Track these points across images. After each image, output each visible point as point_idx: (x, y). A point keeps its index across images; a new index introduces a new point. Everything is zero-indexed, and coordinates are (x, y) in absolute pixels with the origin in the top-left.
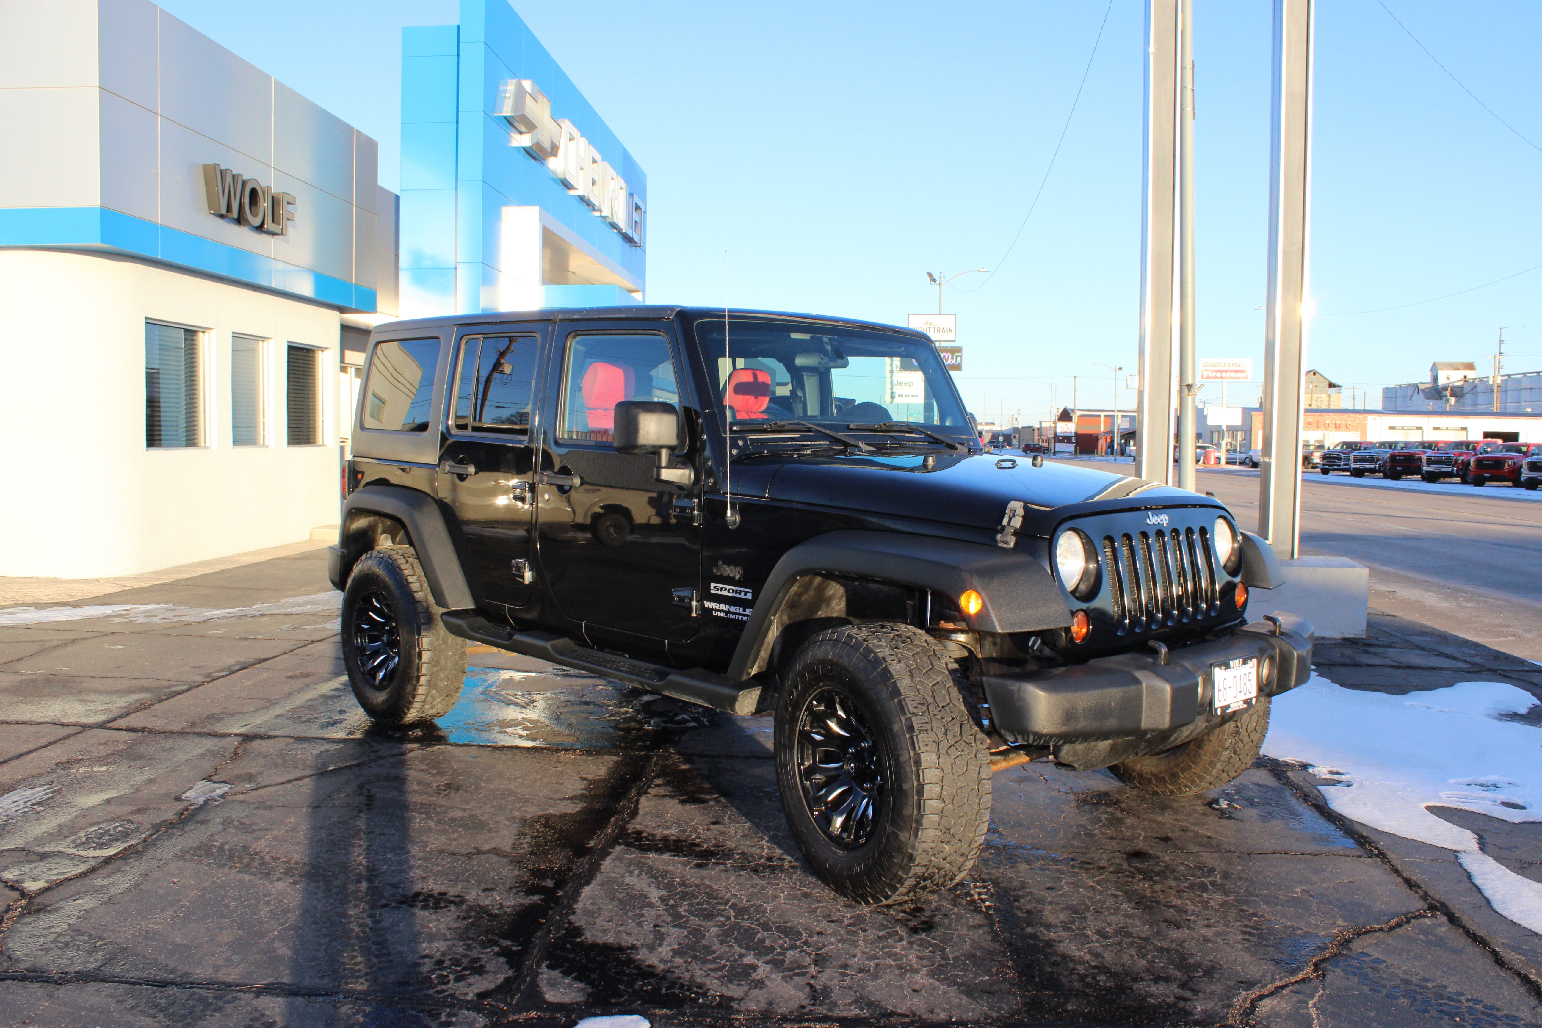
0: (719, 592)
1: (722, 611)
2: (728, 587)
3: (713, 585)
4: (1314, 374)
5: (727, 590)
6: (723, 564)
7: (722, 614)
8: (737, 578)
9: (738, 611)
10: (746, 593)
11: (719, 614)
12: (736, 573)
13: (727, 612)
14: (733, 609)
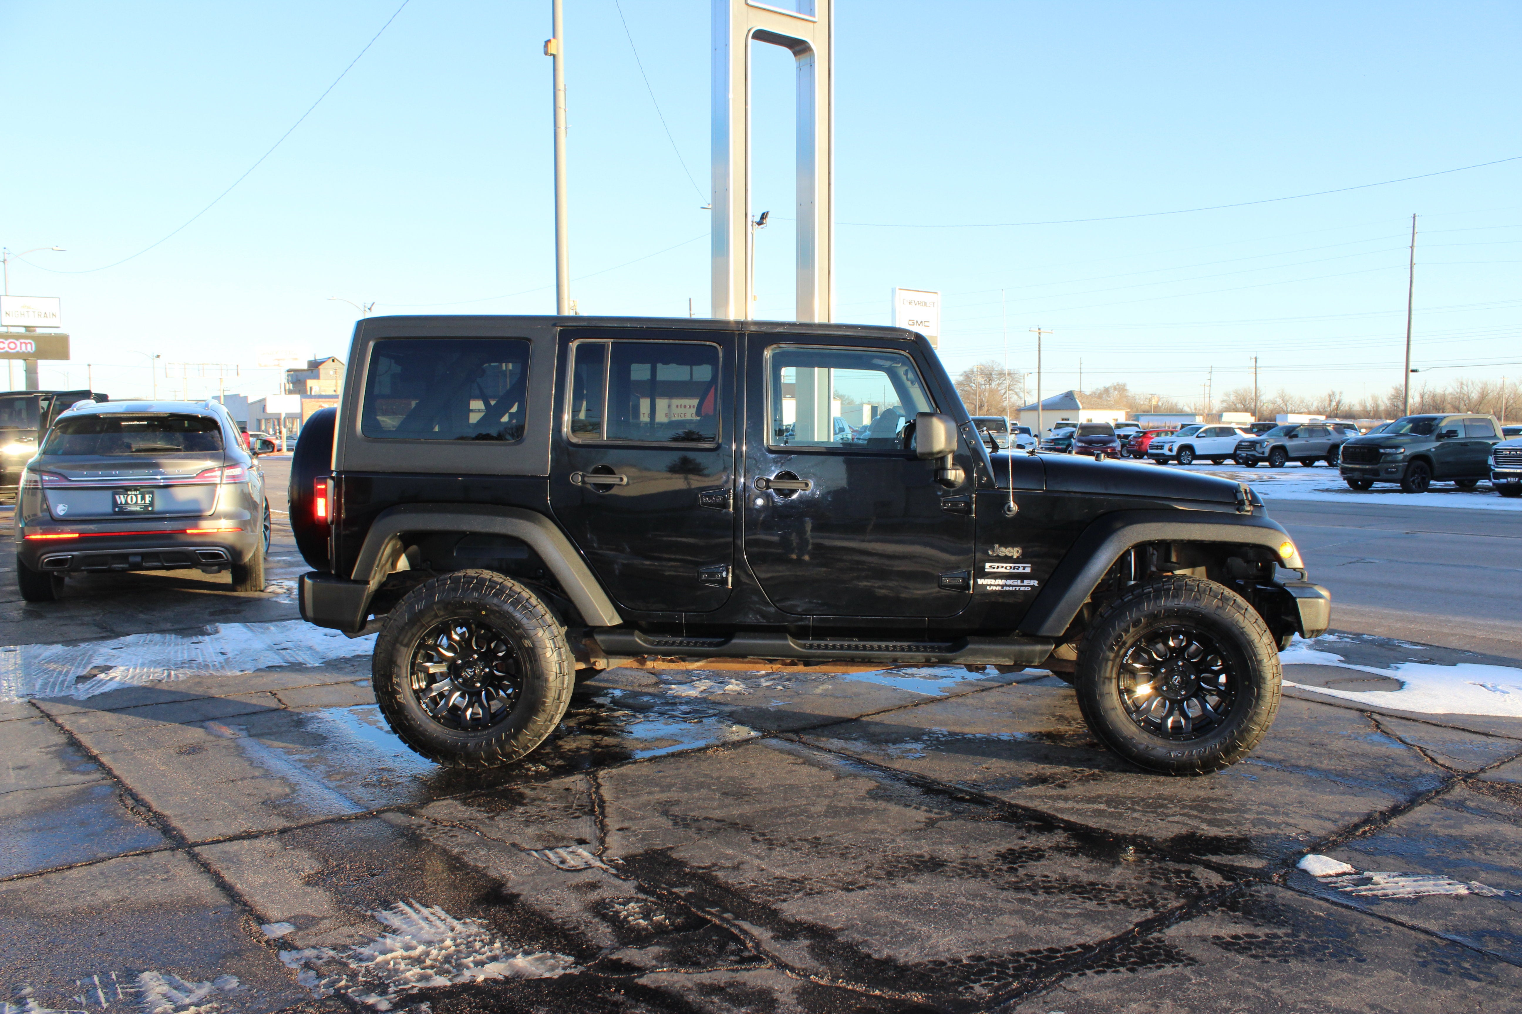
0: (995, 570)
1: (999, 585)
2: (1005, 565)
3: (987, 565)
4: (333, 361)
5: (1004, 568)
6: (1000, 546)
7: (997, 588)
8: (1015, 557)
9: (1015, 584)
10: (1024, 568)
11: (994, 588)
12: (1015, 552)
13: (1002, 586)
14: (1009, 582)
